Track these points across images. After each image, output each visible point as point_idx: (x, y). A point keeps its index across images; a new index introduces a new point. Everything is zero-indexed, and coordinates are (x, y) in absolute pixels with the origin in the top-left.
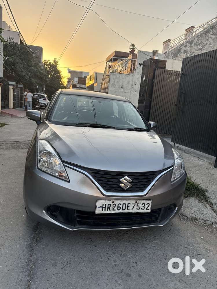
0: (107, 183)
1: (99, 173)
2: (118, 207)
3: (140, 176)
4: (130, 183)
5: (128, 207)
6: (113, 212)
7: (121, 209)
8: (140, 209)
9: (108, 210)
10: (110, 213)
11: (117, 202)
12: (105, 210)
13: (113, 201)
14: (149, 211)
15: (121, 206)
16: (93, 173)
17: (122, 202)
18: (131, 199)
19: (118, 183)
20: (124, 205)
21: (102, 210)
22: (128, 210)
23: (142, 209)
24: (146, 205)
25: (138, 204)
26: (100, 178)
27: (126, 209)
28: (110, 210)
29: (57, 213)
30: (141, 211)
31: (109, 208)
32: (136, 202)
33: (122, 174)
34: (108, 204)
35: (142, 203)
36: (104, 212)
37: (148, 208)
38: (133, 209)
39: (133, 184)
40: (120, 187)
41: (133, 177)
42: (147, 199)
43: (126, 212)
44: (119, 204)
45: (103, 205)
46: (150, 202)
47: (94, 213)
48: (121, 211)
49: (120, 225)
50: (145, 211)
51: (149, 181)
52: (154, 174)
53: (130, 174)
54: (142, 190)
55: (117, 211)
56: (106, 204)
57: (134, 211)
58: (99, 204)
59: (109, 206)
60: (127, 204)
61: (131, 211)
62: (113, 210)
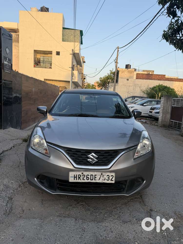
0: (78, 158)
1: (71, 151)
2: (87, 177)
3: (105, 153)
4: (96, 158)
5: (95, 178)
6: (83, 181)
7: (90, 179)
8: (106, 180)
9: (79, 180)
10: (81, 182)
11: (86, 173)
12: (76, 179)
13: (83, 172)
14: (113, 182)
15: (89, 177)
16: (67, 150)
17: (90, 173)
18: (97, 171)
19: (86, 159)
20: (92, 176)
21: (74, 179)
22: (95, 180)
23: (107, 180)
24: (110, 176)
25: (103, 176)
26: (72, 155)
27: (94, 179)
28: (80, 180)
29: (44, 181)
30: (106, 181)
31: (79, 178)
32: (102, 174)
33: (89, 152)
34: (79, 175)
35: (107, 175)
36: (75, 181)
37: (112, 180)
38: (99, 180)
39: (98, 159)
40: (88, 162)
41: (99, 154)
42: (111, 172)
43: (94, 182)
44: (87, 175)
45: (74, 175)
46: (113, 174)
47: (67, 181)
48: (89, 181)
49: (91, 192)
50: (110, 182)
51: (113, 157)
52: (118, 152)
53: (96, 152)
54: (106, 164)
55: (86, 181)
56: (76, 175)
57: (101, 181)
58: (71, 174)
59: (80, 176)
60: (94, 175)
61: (98, 181)
62: (83, 179)
